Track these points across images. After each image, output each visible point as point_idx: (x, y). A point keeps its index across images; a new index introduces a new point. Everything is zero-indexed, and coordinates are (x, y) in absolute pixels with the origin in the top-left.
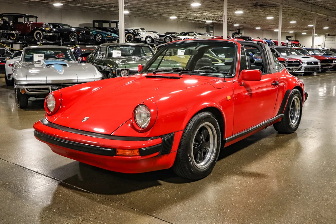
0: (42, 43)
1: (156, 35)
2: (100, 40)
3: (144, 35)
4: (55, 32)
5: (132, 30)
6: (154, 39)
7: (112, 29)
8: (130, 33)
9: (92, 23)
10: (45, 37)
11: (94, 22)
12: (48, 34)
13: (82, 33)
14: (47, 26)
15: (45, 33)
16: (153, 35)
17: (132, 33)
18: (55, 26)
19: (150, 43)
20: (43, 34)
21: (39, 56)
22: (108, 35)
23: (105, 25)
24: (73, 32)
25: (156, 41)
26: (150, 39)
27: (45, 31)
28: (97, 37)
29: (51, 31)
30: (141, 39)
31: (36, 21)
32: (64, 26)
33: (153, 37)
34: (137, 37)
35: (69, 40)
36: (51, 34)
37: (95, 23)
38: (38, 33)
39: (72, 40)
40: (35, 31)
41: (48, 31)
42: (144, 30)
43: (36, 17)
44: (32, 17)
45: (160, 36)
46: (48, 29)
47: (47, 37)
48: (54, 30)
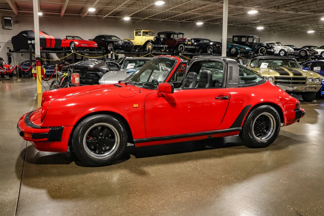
0: (182, 55)
1: (291, 49)
2: (234, 52)
3: (277, 48)
4: (195, 46)
5: (265, 44)
6: (288, 52)
7: (249, 43)
8: (264, 46)
9: (232, 37)
10: (186, 49)
11: (234, 37)
12: (190, 47)
13: (218, 46)
14: (189, 41)
16: (286, 49)
17: (265, 47)
18: (197, 40)
19: (283, 56)
20: (185, 47)
21: (131, 65)
22: (241, 48)
23: (244, 40)
24: (211, 45)
25: (289, 54)
26: (284, 52)
27: (186, 45)
28: (232, 50)
29: (192, 44)
30: (274, 52)
31: (183, 37)
32: (204, 41)
33: (286, 51)
34: (269, 50)
35: (207, 52)
36: (193, 47)
38: (181, 46)
39: (209, 52)
40: (179, 45)
41: (190, 45)
42: (280, 44)
43: (183, 34)
44: (180, 34)
45: (295, 49)
46: (190, 43)
47: (188, 49)
48: (195, 44)
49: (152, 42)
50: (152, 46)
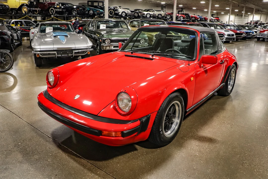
0: (54, 16)
1: (129, 11)
2: (92, 14)
3: (120, 11)
4: (63, 9)
5: (113, 8)
6: (127, 13)
7: (100, 6)
8: (112, 9)
9: (87, 2)
10: (57, 12)
11: (88, 1)
12: (58, 10)
13: (81, 9)
14: (57, 5)
15: (56, 10)
16: (126, 11)
17: (113, 10)
18: (63, 4)
19: (125, 16)
20: (55, 10)
21: (49, 29)
22: (97, 10)
23: (96, 4)
24: (75, 8)
25: (129, 15)
26: (125, 14)
27: (56, 8)
28: (90, 12)
29: (60, 8)
30: (118, 13)
31: (51, 2)
32: (69, 5)
33: (126, 12)
34: (116, 12)
35: (72, 14)
36: (61, 10)
37: (89, 3)
38: (52, 9)
39: (74, 14)
40: (50, 8)
41: (58, 8)
42: (121, 8)
45: (131, 11)
46: (58, 6)
47: (58, 12)
48: (62, 7)
49: (27, 5)
50: (28, 9)
